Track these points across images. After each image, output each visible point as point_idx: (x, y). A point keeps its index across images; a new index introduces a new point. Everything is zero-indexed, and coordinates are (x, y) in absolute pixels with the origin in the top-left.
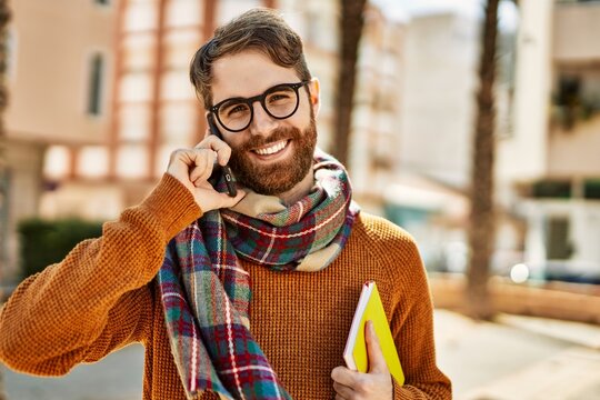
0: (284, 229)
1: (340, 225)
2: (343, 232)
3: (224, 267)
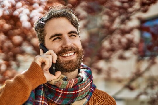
1: (88, 91)
2: (89, 94)
3: (43, 102)
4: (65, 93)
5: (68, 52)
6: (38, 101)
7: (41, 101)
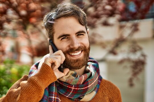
0: (77, 86)
2: (97, 87)
4: (76, 89)
5: (76, 52)
6: (52, 97)
7: (53, 97)
